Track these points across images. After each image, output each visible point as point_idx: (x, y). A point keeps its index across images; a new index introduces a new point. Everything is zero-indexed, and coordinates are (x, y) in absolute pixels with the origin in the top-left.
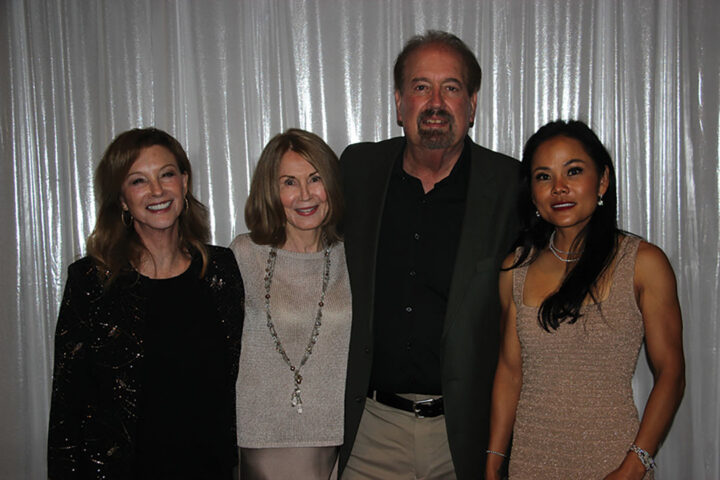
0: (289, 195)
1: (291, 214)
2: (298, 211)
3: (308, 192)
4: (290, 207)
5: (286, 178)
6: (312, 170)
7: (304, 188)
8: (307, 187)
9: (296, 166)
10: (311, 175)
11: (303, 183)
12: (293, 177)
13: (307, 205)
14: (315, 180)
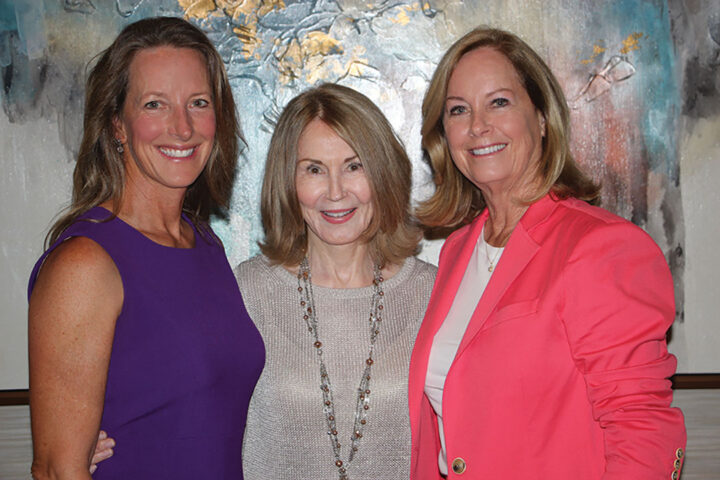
0: (312, 188)
1: (312, 216)
2: (324, 213)
3: (340, 188)
4: (313, 208)
5: (309, 163)
6: (350, 153)
7: (335, 179)
8: (339, 179)
9: (325, 144)
10: (347, 160)
11: (334, 172)
12: (320, 163)
13: (337, 206)
14: (354, 168)
